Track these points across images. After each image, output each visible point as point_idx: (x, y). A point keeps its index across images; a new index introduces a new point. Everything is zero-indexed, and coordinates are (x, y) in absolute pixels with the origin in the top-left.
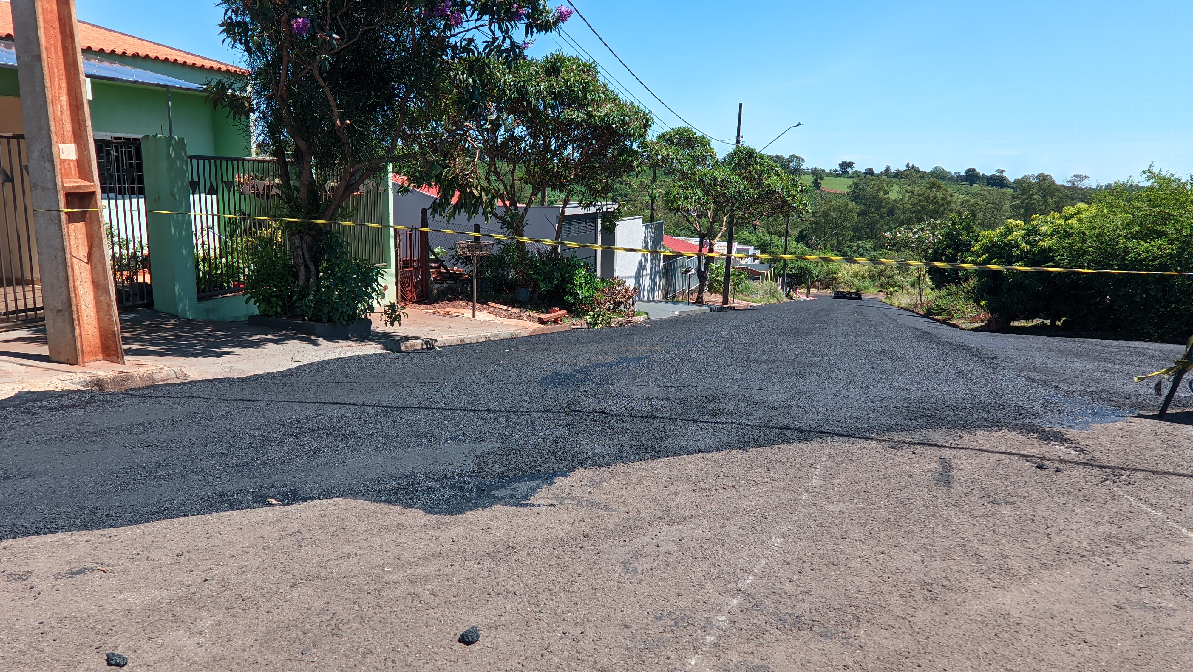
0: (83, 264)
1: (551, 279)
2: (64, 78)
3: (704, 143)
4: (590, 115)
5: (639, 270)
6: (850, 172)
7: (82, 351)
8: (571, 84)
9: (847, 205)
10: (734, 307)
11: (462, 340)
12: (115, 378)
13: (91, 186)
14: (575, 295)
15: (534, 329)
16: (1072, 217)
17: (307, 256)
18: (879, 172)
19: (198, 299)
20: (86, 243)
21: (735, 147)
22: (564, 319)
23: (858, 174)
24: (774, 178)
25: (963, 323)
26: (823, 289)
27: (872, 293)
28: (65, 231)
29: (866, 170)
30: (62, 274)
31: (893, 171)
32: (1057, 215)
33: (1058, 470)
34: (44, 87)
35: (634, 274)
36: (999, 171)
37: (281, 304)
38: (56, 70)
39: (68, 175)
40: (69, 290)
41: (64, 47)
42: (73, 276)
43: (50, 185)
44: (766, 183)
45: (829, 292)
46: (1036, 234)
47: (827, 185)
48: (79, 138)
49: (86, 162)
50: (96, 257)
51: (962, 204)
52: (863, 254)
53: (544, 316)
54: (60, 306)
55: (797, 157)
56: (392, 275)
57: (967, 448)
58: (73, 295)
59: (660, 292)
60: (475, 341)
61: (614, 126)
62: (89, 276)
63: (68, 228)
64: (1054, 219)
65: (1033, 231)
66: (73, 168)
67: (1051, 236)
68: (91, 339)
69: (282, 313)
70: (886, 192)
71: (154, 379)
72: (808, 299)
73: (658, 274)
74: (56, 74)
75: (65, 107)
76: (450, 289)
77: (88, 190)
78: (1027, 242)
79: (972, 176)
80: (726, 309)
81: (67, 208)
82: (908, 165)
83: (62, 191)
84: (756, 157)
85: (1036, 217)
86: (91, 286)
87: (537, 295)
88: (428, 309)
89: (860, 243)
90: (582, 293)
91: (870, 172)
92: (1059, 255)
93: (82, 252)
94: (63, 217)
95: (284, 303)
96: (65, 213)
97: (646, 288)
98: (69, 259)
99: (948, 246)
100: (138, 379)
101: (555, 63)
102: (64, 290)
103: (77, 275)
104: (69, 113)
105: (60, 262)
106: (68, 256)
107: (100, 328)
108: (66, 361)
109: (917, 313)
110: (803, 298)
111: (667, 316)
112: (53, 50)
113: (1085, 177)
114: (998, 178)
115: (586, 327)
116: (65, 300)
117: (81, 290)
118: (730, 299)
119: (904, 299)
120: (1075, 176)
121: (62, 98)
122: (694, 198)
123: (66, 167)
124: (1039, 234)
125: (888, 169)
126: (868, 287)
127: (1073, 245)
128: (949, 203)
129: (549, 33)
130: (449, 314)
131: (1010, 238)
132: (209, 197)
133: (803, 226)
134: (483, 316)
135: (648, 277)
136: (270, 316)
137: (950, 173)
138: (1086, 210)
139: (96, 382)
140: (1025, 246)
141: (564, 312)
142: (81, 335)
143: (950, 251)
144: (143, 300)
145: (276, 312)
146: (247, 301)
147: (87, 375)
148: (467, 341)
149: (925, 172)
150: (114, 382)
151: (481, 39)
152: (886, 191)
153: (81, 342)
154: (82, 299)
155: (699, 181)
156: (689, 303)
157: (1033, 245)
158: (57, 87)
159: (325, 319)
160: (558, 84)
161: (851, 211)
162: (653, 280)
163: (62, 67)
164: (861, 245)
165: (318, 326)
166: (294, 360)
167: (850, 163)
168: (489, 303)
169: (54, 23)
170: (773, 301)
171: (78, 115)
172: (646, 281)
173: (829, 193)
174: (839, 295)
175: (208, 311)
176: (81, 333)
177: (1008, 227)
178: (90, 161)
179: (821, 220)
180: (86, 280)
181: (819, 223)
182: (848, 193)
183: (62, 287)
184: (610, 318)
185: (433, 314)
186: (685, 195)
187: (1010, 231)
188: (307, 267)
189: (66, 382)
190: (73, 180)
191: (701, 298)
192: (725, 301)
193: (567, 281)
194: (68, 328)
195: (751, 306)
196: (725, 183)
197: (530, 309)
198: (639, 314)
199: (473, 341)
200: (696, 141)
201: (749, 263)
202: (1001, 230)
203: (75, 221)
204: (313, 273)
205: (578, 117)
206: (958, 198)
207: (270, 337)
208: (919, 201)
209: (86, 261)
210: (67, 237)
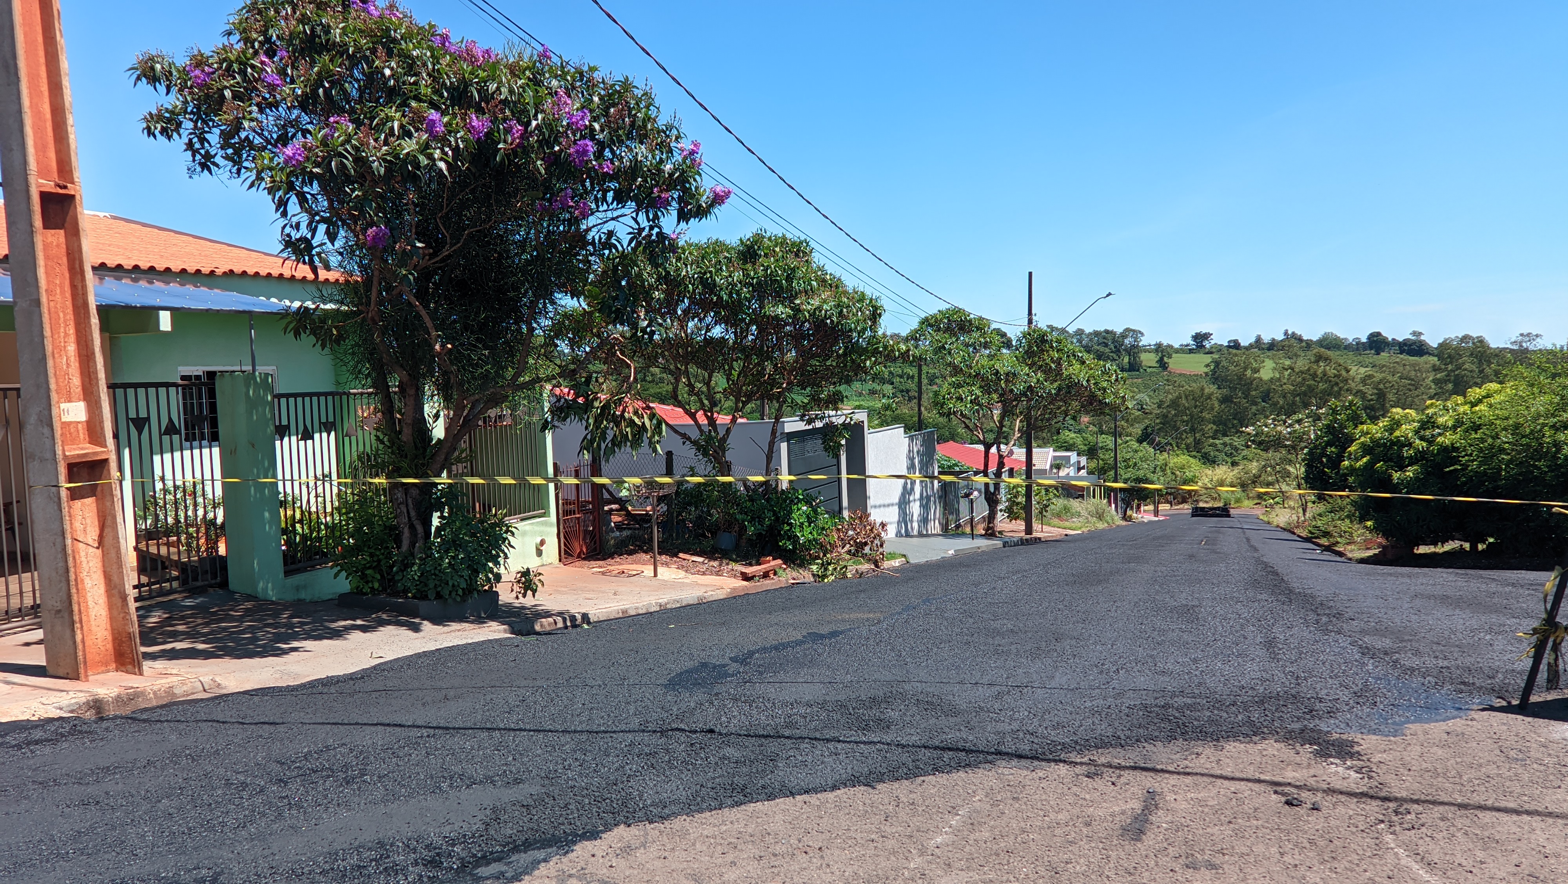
0: (91, 550)
1: (761, 521)
2: (72, 324)
3: (980, 325)
4: (797, 310)
5: (903, 495)
6: (1208, 346)
7: (85, 663)
8: (772, 272)
9: (1202, 389)
10: (1040, 539)
11: (624, 612)
12: (119, 696)
13: (102, 452)
14: (794, 539)
15: (734, 589)
16: (1480, 401)
17: (413, 514)
18: (1247, 344)
19: (285, 572)
20: (97, 523)
21: (1026, 328)
22: (780, 572)
23: (1219, 349)
24: (1077, 366)
25: (1352, 551)
26: (1179, 503)
27: (1246, 507)
28: (65, 511)
29: (1229, 342)
30: (61, 564)
31: (1266, 341)
32: (1460, 399)
33: (1315, 808)
34: (42, 337)
35: (897, 501)
36: (1414, 333)
37: (379, 577)
38: (61, 315)
39: (74, 441)
40: (69, 584)
41: (73, 286)
42: (75, 566)
43: (48, 455)
44: (1065, 373)
45: (1187, 508)
46: (1433, 427)
47: (1178, 364)
48: (89, 395)
49: (98, 424)
50: (108, 540)
51: (1364, 381)
52: (1231, 454)
53: (749, 570)
54: (59, 606)
55: (1134, 331)
56: (551, 525)
57: (1197, 774)
58: (73, 591)
59: (937, 522)
60: (644, 611)
61: (828, 321)
62: (100, 565)
63: (70, 507)
64: (1457, 405)
65: (1428, 423)
66: (81, 432)
67: (1454, 428)
68: (100, 644)
69: (380, 589)
70: (1256, 371)
71: (174, 694)
72: (1156, 519)
73: (932, 499)
74: (62, 320)
75: (72, 359)
76: (632, 539)
77: (99, 458)
78: (1422, 439)
79: (1376, 343)
80: (1030, 542)
81: (70, 482)
82: (1286, 333)
83: (62, 462)
84: (1052, 340)
85: (1432, 404)
86: (102, 576)
87: (745, 541)
88: (600, 567)
89: (1227, 439)
90: (803, 536)
91: (1235, 345)
92: (1466, 455)
93: (92, 535)
94: (64, 494)
95: (382, 576)
96: (67, 488)
97: (915, 518)
98: (70, 546)
99: (1329, 444)
100: (151, 695)
101: (752, 247)
102: (64, 585)
103: (84, 565)
104: (77, 364)
105: (59, 550)
106: (69, 541)
107: (113, 629)
108: (65, 676)
109: (1299, 536)
110: (1149, 518)
111: (935, 556)
112: (58, 291)
113: (1537, 336)
114: (1414, 343)
115: (812, 579)
116: (65, 597)
117: (88, 583)
118: (1036, 526)
119: (1282, 517)
120: (1522, 335)
121: (69, 348)
122: (969, 398)
123: (72, 430)
124: (1438, 427)
125: (1259, 340)
126: (1239, 499)
127: (1483, 440)
128: (1346, 381)
129: (704, 219)
130: (623, 572)
131: (1397, 433)
132: (302, 443)
133: (1146, 421)
134: (669, 572)
135: (918, 503)
136: (366, 594)
137: (1346, 339)
138: (1498, 392)
139: (92, 704)
140: (1420, 444)
141: (779, 561)
142: (83, 641)
143: (1333, 449)
144: (216, 578)
145: (372, 588)
146: (336, 575)
147: (82, 694)
148: (633, 613)
149: (1311, 341)
150: (118, 702)
151: (623, 232)
152: (1255, 368)
153: (84, 651)
154: (89, 594)
155: (975, 376)
156: (973, 536)
157: (1431, 441)
158: (62, 334)
159: (431, 595)
160: (757, 272)
161: (1209, 397)
162: (925, 506)
163: (70, 310)
164: (1228, 442)
165: (423, 605)
166: (374, 656)
167: (1205, 334)
168: (681, 555)
169: (61, 258)
170: (1101, 526)
171: (89, 367)
172: (915, 509)
173: (1180, 375)
174: (1199, 512)
175: (298, 588)
176: (83, 638)
177: (1394, 419)
178: (101, 422)
179: (1169, 412)
180: (95, 570)
181: (1167, 416)
182: (1206, 374)
183: (61, 581)
184: (846, 567)
185: (603, 573)
186: (957, 395)
187: (1397, 424)
188: (412, 527)
189: (49, 707)
190: (81, 446)
191: (992, 528)
192: (1029, 530)
193: (783, 520)
194: (68, 632)
195: (1066, 535)
196: (1011, 376)
197: (734, 561)
198: (892, 556)
199: (641, 612)
200: (971, 324)
201: (1072, 474)
202: (1385, 423)
203: (83, 497)
204: (420, 536)
205: (782, 313)
206: (1358, 372)
207: (359, 622)
208: (1304, 379)
209: (96, 545)
210: (67, 518)
